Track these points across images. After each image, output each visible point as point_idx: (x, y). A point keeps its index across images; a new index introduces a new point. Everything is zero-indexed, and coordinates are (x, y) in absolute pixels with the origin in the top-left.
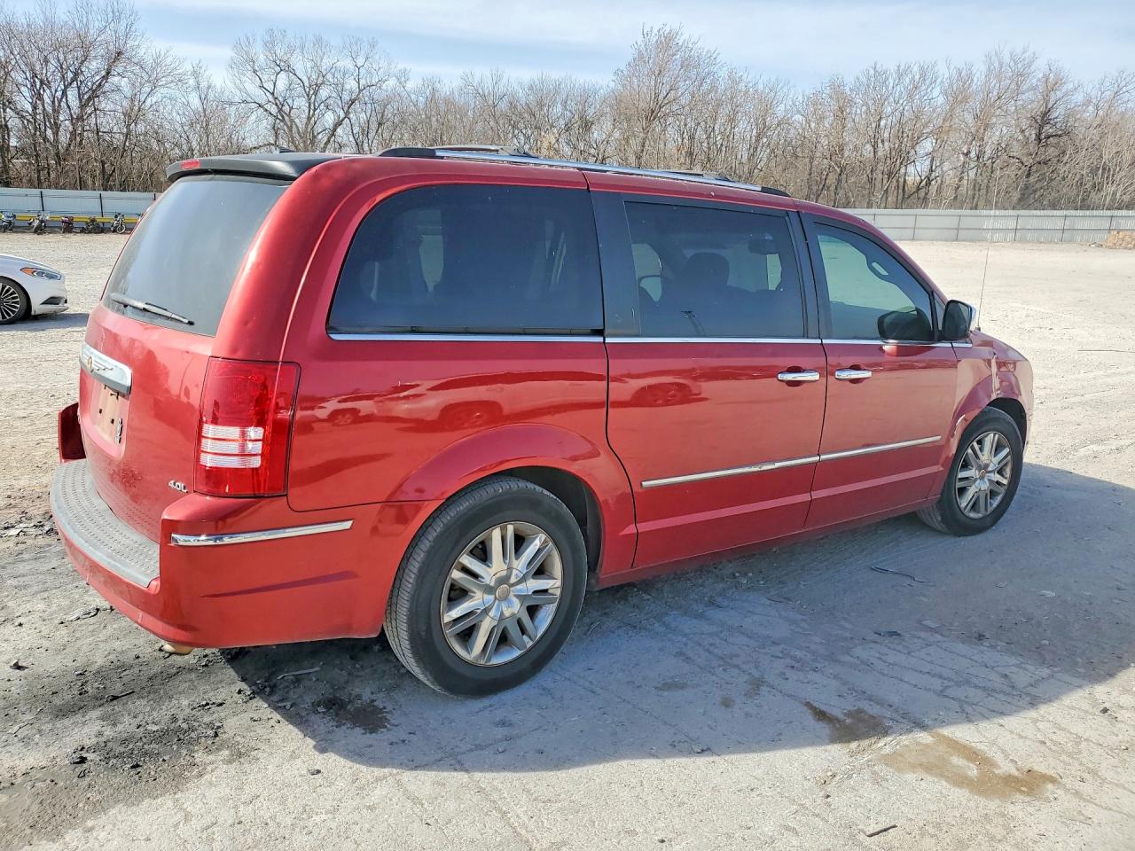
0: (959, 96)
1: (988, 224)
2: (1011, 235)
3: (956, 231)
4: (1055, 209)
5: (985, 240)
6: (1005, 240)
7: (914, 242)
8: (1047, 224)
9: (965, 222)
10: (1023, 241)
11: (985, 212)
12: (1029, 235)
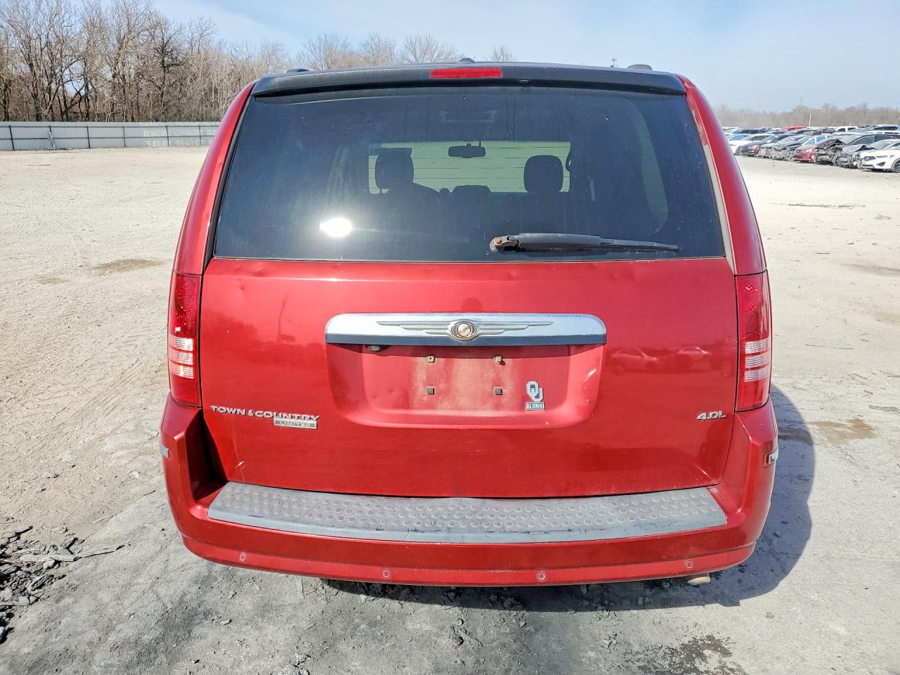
0: (95, 27)
1: (146, 133)
2: (165, 141)
3: (123, 140)
4: (190, 121)
5: (147, 146)
6: (162, 146)
7: (91, 150)
8: (188, 132)
9: (129, 132)
10: (174, 145)
11: (141, 124)
12: (178, 141)
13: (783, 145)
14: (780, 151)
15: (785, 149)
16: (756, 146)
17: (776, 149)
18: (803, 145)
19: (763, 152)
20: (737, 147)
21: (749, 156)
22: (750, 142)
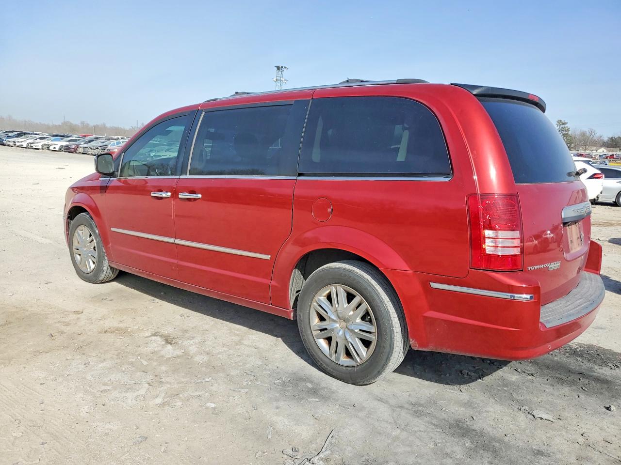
13: (96, 146)
14: (94, 149)
15: (97, 148)
16: (74, 146)
17: (91, 149)
18: (109, 146)
19: (81, 150)
20: (59, 146)
21: (69, 152)
22: (68, 143)
